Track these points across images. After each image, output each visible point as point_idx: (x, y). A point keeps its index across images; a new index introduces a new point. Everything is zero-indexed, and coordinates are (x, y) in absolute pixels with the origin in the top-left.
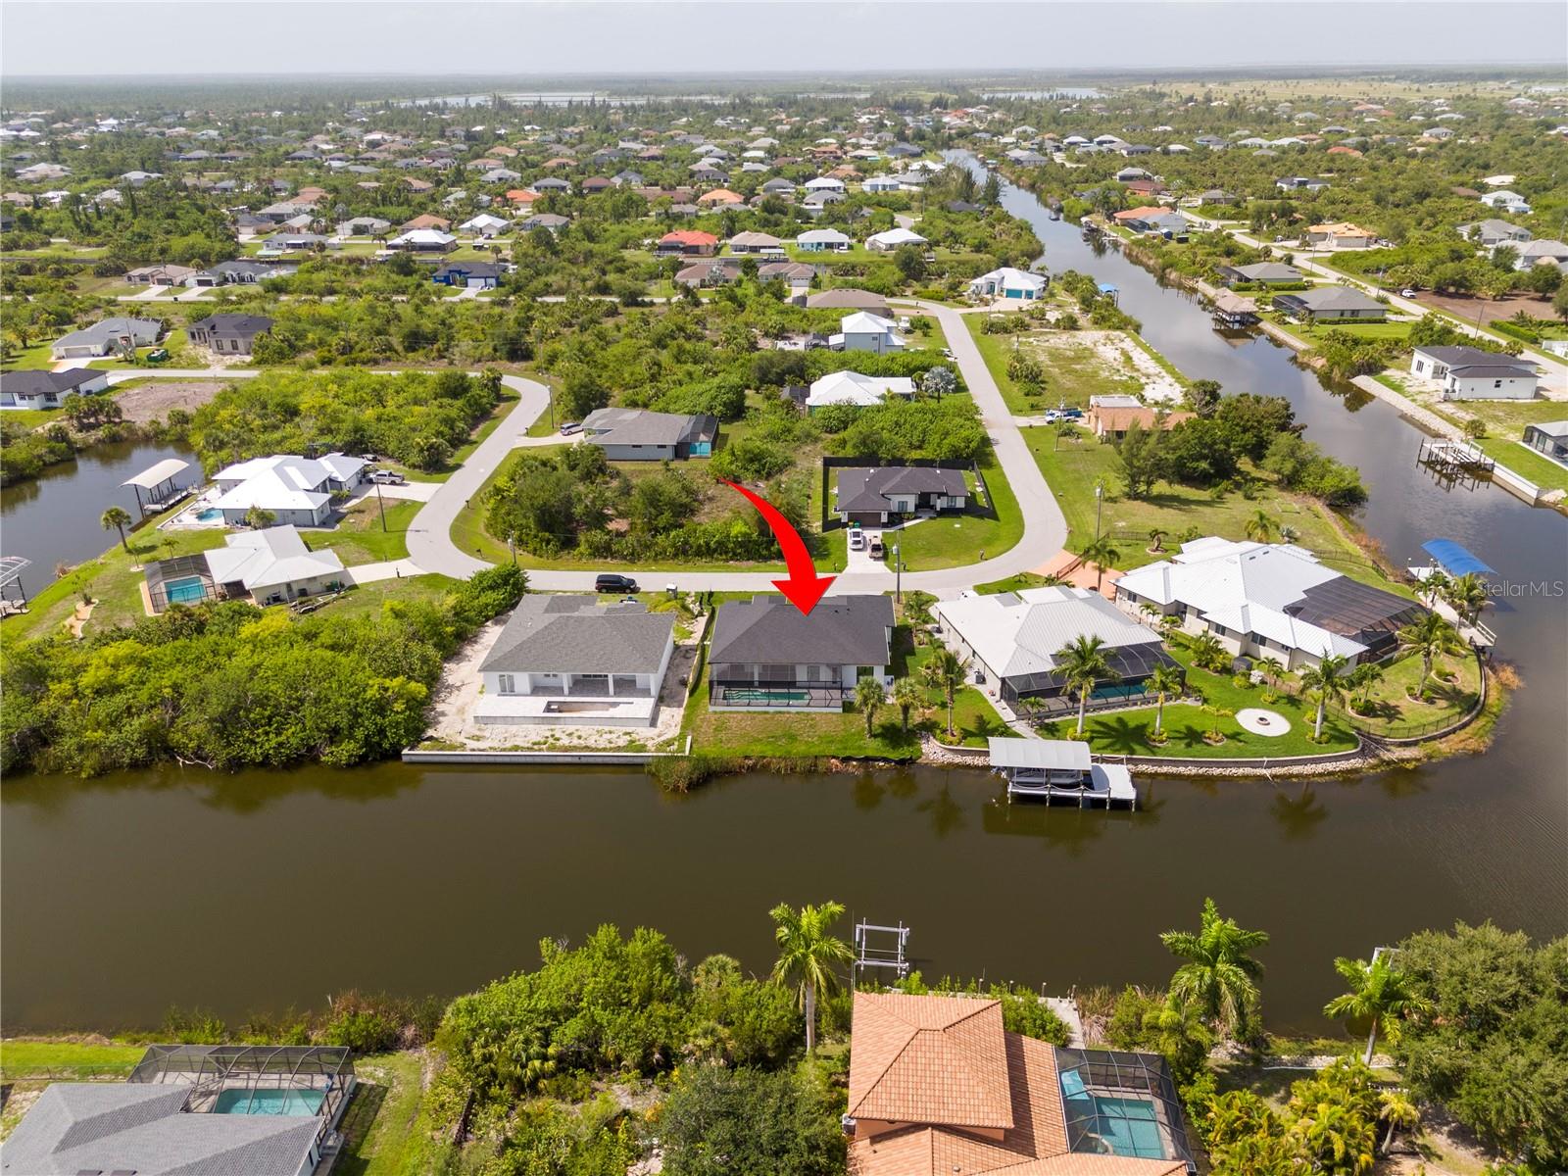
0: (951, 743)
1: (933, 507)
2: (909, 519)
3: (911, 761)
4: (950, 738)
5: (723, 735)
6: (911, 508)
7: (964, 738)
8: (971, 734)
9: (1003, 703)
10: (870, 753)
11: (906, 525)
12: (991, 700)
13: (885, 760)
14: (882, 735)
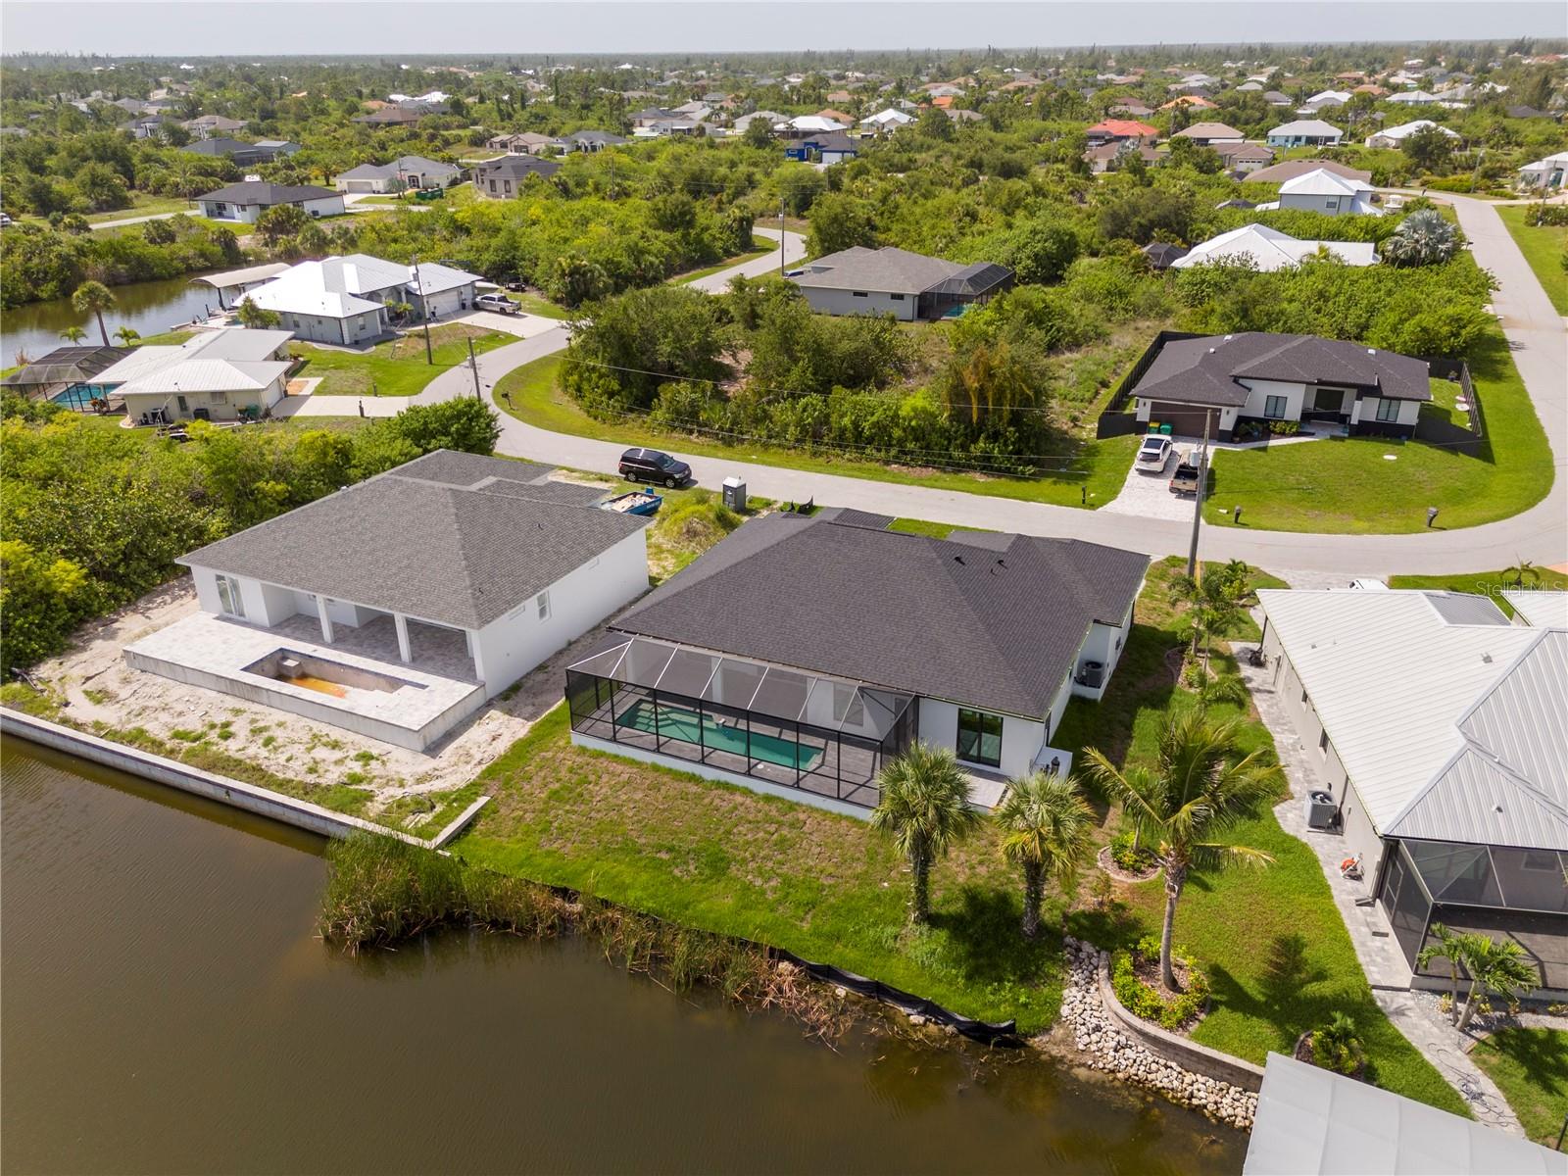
0: (1155, 1013)
1: (1343, 419)
2: (1283, 434)
3: (1010, 1040)
4: (1160, 995)
5: (561, 814)
6: (1293, 411)
7: (1209, 1006)
8: (1240, 1001)
9: (1380, 916)
10: (898, 975)
11: (1273, 443)
12: (1344, 894)
13: (930, 1009)
14: (956, 926)
